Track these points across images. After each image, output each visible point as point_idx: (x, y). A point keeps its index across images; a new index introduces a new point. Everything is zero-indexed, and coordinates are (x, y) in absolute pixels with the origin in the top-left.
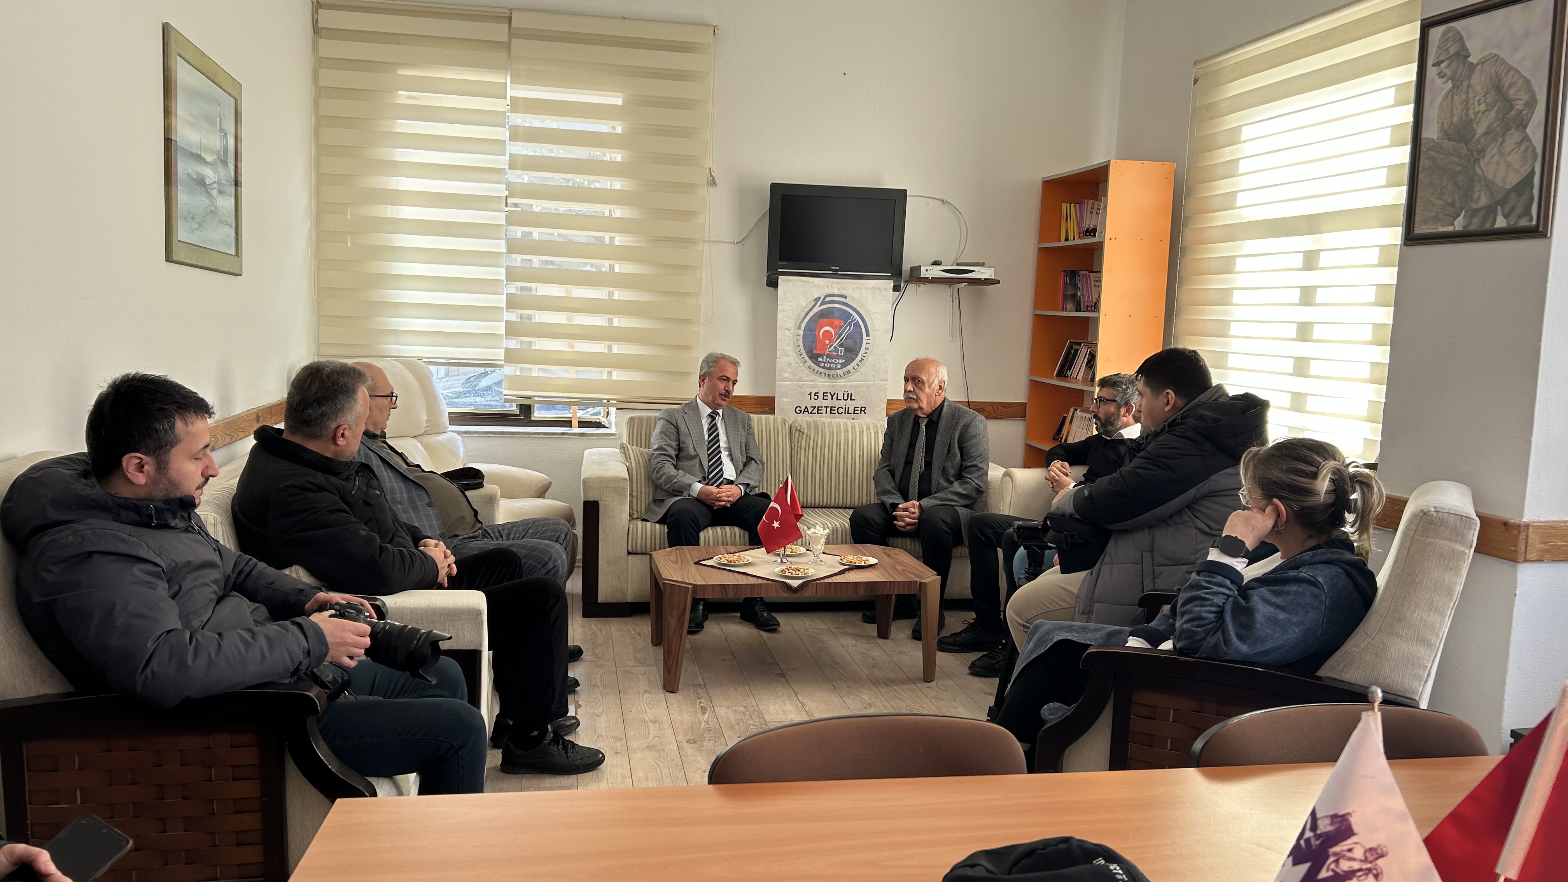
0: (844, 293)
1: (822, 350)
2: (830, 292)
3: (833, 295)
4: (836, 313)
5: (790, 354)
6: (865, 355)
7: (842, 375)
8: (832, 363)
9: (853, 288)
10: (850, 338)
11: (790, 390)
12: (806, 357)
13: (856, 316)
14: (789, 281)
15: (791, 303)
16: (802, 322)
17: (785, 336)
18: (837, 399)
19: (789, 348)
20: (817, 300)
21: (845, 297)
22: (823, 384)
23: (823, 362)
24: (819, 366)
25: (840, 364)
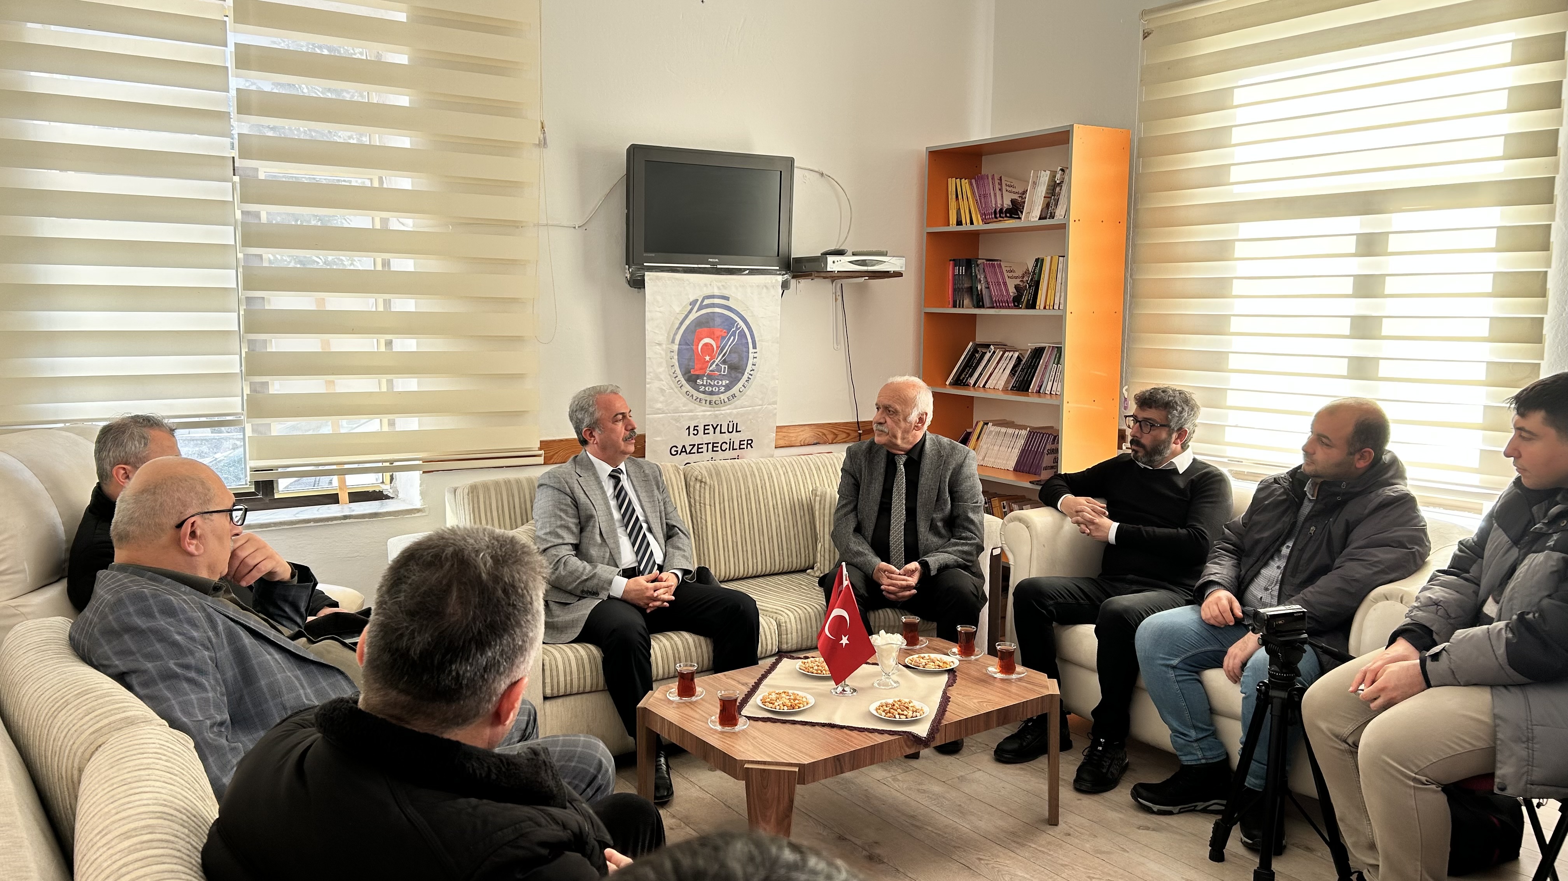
0: (725, 293)
1: (701, 369)
2: (708, 292)
3: (713, 297)
4: (718, 321)
5: (662, 377)
6: (751, 373)
7: (726, 400)
8: (715, 385)
9: (735, 286)
10: (735, 352)
11: (663, 425)
12: (683, 379)
13: (741, 324)
14: (658, 278)
15: (662, 309)
16: (675, 334)
17: (656, 353)
18: (721, 433)
19: (661, 370)
20: (693, 303)
21: (727, 299)
22: (703, 414)
23: (703, 385)
24: (698, 391)
25: (723, 386)
